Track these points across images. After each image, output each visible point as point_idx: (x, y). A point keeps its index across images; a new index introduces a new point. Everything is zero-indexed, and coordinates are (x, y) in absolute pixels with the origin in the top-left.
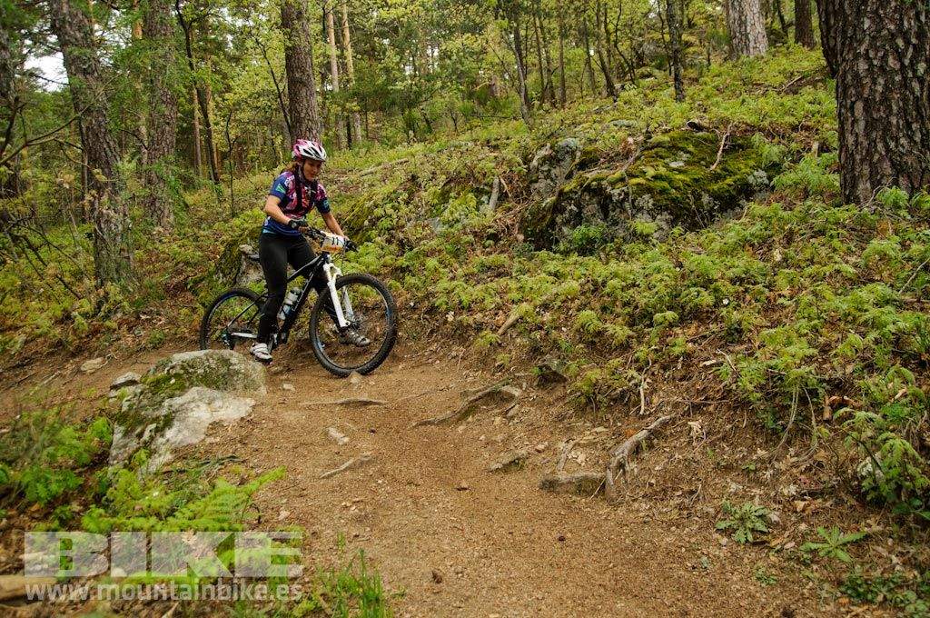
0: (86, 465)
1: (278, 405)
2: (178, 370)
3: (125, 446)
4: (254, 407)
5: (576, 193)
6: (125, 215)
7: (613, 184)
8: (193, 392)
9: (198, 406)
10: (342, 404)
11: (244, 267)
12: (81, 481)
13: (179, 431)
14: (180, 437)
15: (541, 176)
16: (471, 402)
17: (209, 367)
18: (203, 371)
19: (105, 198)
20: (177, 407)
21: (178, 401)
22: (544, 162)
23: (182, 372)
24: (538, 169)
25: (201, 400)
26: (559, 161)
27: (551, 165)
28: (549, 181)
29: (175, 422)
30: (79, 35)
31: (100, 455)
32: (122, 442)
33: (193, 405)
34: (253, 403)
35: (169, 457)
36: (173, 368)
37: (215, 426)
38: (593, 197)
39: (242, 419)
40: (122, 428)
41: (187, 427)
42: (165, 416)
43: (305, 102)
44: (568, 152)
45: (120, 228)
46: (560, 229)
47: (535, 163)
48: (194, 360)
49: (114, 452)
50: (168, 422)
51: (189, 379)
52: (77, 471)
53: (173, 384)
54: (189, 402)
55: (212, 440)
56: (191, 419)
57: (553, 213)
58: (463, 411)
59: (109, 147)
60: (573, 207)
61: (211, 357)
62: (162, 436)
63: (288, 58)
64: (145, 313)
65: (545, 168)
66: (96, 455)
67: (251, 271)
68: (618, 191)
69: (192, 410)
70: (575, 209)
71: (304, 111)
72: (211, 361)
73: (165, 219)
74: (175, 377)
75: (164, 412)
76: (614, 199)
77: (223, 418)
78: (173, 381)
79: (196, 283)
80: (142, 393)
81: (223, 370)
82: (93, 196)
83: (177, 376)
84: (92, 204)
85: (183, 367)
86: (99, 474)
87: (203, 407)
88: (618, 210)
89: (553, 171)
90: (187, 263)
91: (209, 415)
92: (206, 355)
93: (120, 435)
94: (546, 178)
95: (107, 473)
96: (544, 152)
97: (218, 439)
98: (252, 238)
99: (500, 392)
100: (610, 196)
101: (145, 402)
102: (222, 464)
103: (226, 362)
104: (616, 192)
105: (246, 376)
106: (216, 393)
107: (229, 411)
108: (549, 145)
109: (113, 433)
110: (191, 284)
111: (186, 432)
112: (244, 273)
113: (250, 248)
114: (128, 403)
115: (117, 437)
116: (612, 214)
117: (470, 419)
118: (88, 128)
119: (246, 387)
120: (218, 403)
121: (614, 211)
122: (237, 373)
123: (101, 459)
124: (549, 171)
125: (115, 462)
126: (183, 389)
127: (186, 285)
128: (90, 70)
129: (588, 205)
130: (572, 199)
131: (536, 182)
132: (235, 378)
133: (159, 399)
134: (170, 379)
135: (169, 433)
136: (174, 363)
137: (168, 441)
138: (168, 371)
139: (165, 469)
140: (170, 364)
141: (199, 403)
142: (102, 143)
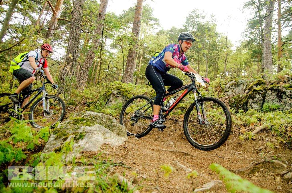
0: (31, 150)
1: (137, 145)
2: (88, 117)
3: (54, 144)
4: (126, 142)
5: (262, 91)
6: (73, 75)
7: (286, 88)
8: (97, 126)
9: (98, 134)
10: (171, 152)
11: (111, 99)
12: (24, 157)
13: (87, 143)
14: (87, 146)
15: (230, 90)
16: (255, 165)
17: (102, 120)
18: (99, 121)
19: (69, 67)
20: (88, 130)
21: (88, 128)
22: (232, 85)
23: (90, 119)
24: (229, 87)
25: (100, 131)
26: (238, 86)
27: (235, 86)
28: (233, 92)
29: (85, 137)
30: (78, 17)
31: (39, 147)
32: (53, 142)
33: (95, 132)
34: (125, 140)
35: (78, 155)
36: (86, 116)
37: (105, 146)
38: (274, 92)
39: (121, 146)
40: (55, 136)
41: (91, 141)
42: (81, 133)
43: (131, 67)
44: (242, 84)
45: (70, 78)
46: (251, 105)
47: (228, 85)
48: (96, 116)
49: (47, 146)
50: (81, 137)
51: (92, 123)
52: (25, 152)
53: (85, 123)
54: (94, 130)
55: (105, 151)
56: (94, 139)
57: (248, 98)
58: (251, 169)
59: (76, 52)
60: (260, 96)
61: (104, 117)
62: (77, 142)
63: (129, 53)
64: (69, 108)
65: (233, 88)
66: (38, 146)
67: (113, 101)
68: (290, 91)
69: (95, 135)
70: (261, 97)
71: (130, 69)
72: (104, 118)
73: (82, 87)
74: (86, 120)
75: (80, 131)
76: (287, 94)
77: (110, 143)
78: (85, 121)
79: (90, 103)
80: (68, 123)
81: (109, 123)
82: (65, 64)
83: (87, 120)
84: (65, 67)
85: (90, 117)
86: (35, 155)
87: (101, 135)
88: (288, 98)
89: (235, 89)
90: (87, 98)
91: (102, 139)
92: (102, 115)
93: (53, 139)
94: (232, 91)
95: (40, 156)
96: (232, 82)
97: (108, 152)
98: (117, 89)
99: (273, 163)
100: (285, 93)
101: (69, 127)
102: (116, 166)
103: (111, 121)
104: (289, 91)
105: (119, 129)
106: (107, 130)
107: (113, 140)
108: (234, 81)
109: (49, 137)
110: (88, 103)
111: (90, 144)
112: (110, 101)
113: (116, 92)
114: (61, 125)
115: (52, 139)
116: (283, 100)
117: (257, 174)
118: (71, 44)
119: (118, 134)
120: (108, 135)
121: (285, 99)
122: (115, 126)
123: (39, 149)
124: (234, 89)
125: (47, 151)
126: (90, 126)
127: (86, 103)
128: (78, 27)
129: (270, 96)
130: (260, 93)
131: (228, 92)
132: (114, 128)
133: (77, 127)
134: (83, 120)
135: (81, 142)
136: (87, 114)
137: (79, 146)
138: (84, 117)
139: (77, 161)
140: (85, 114)
141: (99, 132)
142: (74, 50)
